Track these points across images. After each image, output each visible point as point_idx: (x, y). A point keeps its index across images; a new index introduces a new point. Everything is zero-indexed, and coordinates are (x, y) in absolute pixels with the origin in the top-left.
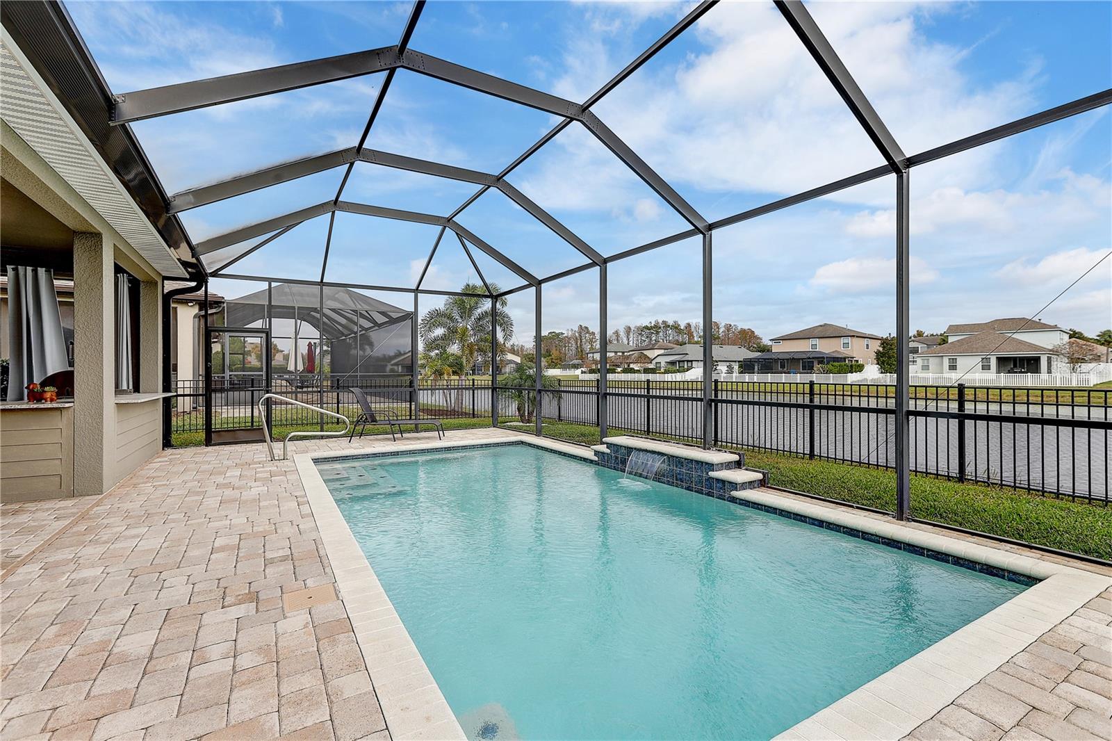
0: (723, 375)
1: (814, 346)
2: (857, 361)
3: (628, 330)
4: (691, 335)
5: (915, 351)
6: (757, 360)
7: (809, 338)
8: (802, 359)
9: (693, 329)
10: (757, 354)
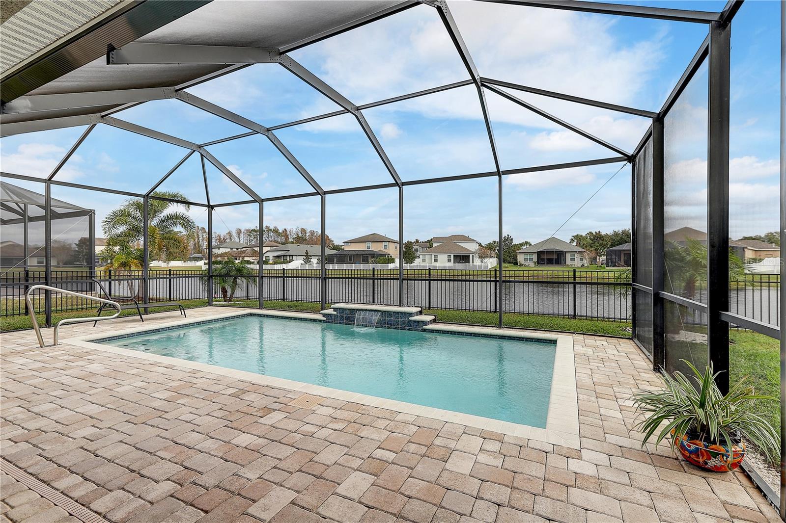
0: (315, 265)
1: (369, 247)
2: (391, 256)
3: (239, 232)
4: (287, 237)
5: (417, 250)
6: (336, 255)
7: (366, 242)
8: (362, 255)
9: (288, 233)
10: (335, 252)
